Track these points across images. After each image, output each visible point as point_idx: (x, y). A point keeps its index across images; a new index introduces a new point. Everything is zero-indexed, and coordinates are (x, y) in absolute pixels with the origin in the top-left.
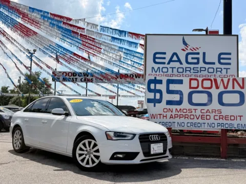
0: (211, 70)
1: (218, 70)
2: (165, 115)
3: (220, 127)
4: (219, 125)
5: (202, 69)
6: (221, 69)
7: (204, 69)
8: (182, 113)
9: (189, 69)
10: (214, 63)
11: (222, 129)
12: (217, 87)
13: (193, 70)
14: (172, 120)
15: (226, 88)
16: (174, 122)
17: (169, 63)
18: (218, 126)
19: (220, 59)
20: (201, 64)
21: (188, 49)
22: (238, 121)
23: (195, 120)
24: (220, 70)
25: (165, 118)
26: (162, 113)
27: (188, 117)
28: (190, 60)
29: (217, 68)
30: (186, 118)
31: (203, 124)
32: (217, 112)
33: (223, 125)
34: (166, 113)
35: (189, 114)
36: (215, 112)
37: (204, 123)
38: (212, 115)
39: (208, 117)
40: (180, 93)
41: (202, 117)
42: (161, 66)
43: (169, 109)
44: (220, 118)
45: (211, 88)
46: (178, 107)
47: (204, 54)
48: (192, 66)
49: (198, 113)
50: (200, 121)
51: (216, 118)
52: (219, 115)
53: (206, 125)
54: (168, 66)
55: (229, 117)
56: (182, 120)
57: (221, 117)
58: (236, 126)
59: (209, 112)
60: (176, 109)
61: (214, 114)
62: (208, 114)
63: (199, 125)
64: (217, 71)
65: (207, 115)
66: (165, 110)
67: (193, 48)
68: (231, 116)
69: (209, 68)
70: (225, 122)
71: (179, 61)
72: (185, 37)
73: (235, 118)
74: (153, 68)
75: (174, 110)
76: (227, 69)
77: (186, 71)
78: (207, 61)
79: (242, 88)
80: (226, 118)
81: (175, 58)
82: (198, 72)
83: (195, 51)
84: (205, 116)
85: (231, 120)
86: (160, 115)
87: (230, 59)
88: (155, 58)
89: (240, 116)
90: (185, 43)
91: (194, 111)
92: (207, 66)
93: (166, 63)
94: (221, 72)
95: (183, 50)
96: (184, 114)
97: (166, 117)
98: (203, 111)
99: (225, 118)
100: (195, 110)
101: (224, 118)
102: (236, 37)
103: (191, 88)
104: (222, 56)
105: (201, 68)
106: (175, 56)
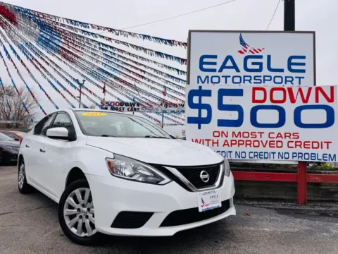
0: (278, 80)
1: (288, 79)
2: (215, 141)
3: (296, 159)
4: (295, 155)
5: (266, 78)
6: (292, 78)
7: (269, 78)
8: (242, 138)
9: (249, 78)
10: (282, 71)
11: (299, 162)
12: (293, 101)
13: (255, 79)
14: (226, 149)
15: (305, 101)
16: (230, 152)
17: (221, 71)
18: (293, 156)
19: (290, 64)
20: (265, 71)
21: (248, 50)
22: (325, 150)
23: (261, 149)
24: (290, 79)
25: (215, 145)
26: (212, 138)
27: (250, 144)
28: (250, 66)
29: (286, 77)
30: (248, 146)
31: (272, 155)
32: (292, 137)
33: (300, 155)
34: (217, 138)
35: (252, 140)
36: (289, 137)
37: (274, 153)
38: (285, 141)
39: (279, 144)
40: (238, 108)
41: (270, 144)
42: (210, 74)
43: (223, 132)
44: (296, 145)
45: (283, 101)
46: (237, 130)
47: (269, 57)
48: (253, 74)
49: (265, 138)
50: (268, 149)
51: (291, 144)
52: (295, 140)
53: (276, 155)
54: (220, 74)
55: (311, 144)
56: (242, 148)
57: (298, 144)
58: (320, 157)
59: (281, 137)
60: (234, 133)
61: (288, 139)
62: (279, 139)
63: (266, 156)
64: (286, 81)
65: (277, 141)
66: (216, 134)
67: (255, 50)
68: (313, 142)
69: (275, 77)
70: (304, 151)
71: (235, 67)
72: (243, 34)
73: (320, 145)
74: (199, 77)
75: (230, 134)
76: (300, 78)
77: (244, 80)
78: (273, 66)
79: (331, 100)
80: (306, 144)
81: (229, 63)
82: (260, 83)
83: (256, 54)
84: (275, 143)
85: (313, 148)
86: (208, 140)
87: (304, 64)
88: (201, 63)
89: (328, 143)
90: (242, 42)
91: (258, 135)
92: (273, 74)
93: (218, 70)
94: (291, 82)
95: (240, 52)
96: (245, 139)
97: (217, 143)
98: (271, 135)
99: (304, 145)
100: (261, 133)
101: (302, 146)
102: (312, 35)
103: (254, 101)
104: (293, 61)
105: (264, 76)
106: (229, 60)
